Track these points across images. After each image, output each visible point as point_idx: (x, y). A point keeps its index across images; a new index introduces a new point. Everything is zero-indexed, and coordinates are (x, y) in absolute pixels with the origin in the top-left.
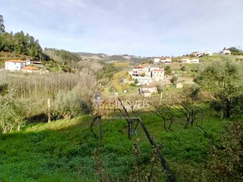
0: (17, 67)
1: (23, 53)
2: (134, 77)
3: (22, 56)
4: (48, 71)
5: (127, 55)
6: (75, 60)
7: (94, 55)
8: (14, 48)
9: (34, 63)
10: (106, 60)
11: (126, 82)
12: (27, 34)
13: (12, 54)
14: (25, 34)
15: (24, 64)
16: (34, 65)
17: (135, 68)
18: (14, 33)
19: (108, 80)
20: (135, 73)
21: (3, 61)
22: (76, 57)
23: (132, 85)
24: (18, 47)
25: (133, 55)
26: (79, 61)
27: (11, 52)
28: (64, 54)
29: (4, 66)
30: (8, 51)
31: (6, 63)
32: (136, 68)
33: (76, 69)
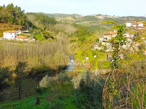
0: (13, 37)
1: (14, 23)
2: (103, 44)
3: (14, 26)
4: (34, 39)
5: (100, 15)
6: (52, 24)
7: (69, 15)
8: (8, 20)
9: (23, 32)
10: (79, 21)
11: (96, 48)
12: (16, 6)
13: (7, 25)
14: (15, 6)
15: (17, 33)
16: (24, 34)
17: (105, 35)
18: (6, 6)
19: (80, 43)
20: (105, 40)
21: (2, 31)
22: (53, 21)
23: (101, 51)
24: (10, 18)
25: (107, 15)
26: (55, 24)
27: (6, 23)
28: (43, 18)
29: (2, 35)
30: (4, 23)
31: (4, 33)
32: (107, 35)
33: (53, 32)
